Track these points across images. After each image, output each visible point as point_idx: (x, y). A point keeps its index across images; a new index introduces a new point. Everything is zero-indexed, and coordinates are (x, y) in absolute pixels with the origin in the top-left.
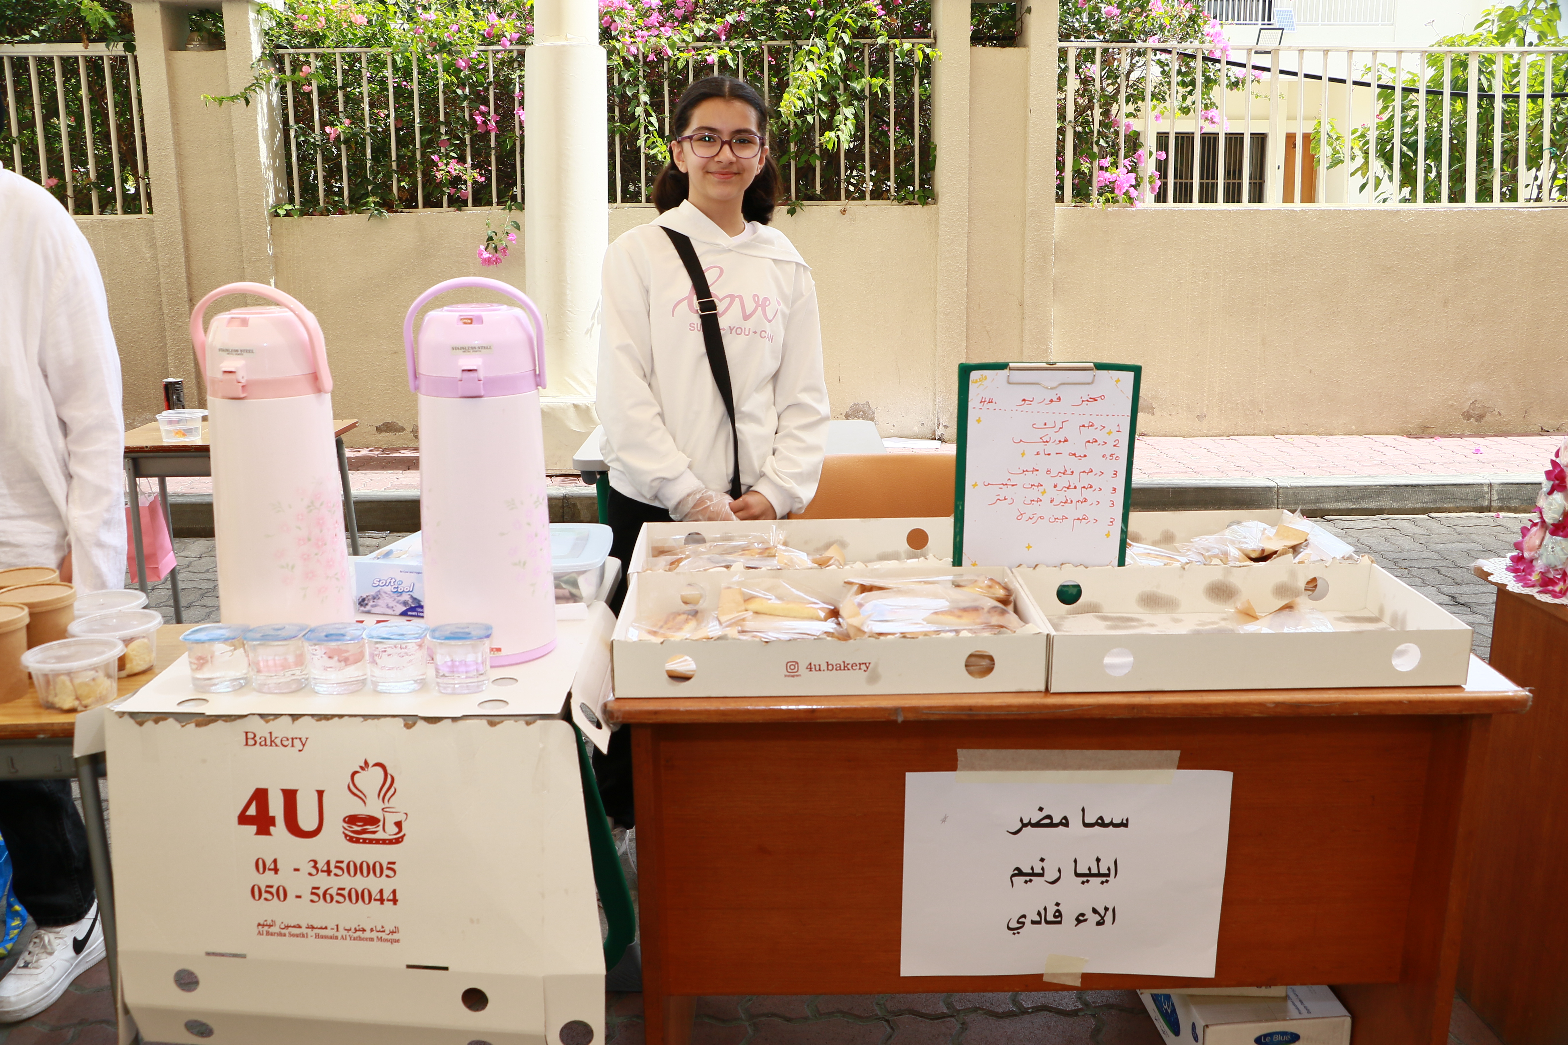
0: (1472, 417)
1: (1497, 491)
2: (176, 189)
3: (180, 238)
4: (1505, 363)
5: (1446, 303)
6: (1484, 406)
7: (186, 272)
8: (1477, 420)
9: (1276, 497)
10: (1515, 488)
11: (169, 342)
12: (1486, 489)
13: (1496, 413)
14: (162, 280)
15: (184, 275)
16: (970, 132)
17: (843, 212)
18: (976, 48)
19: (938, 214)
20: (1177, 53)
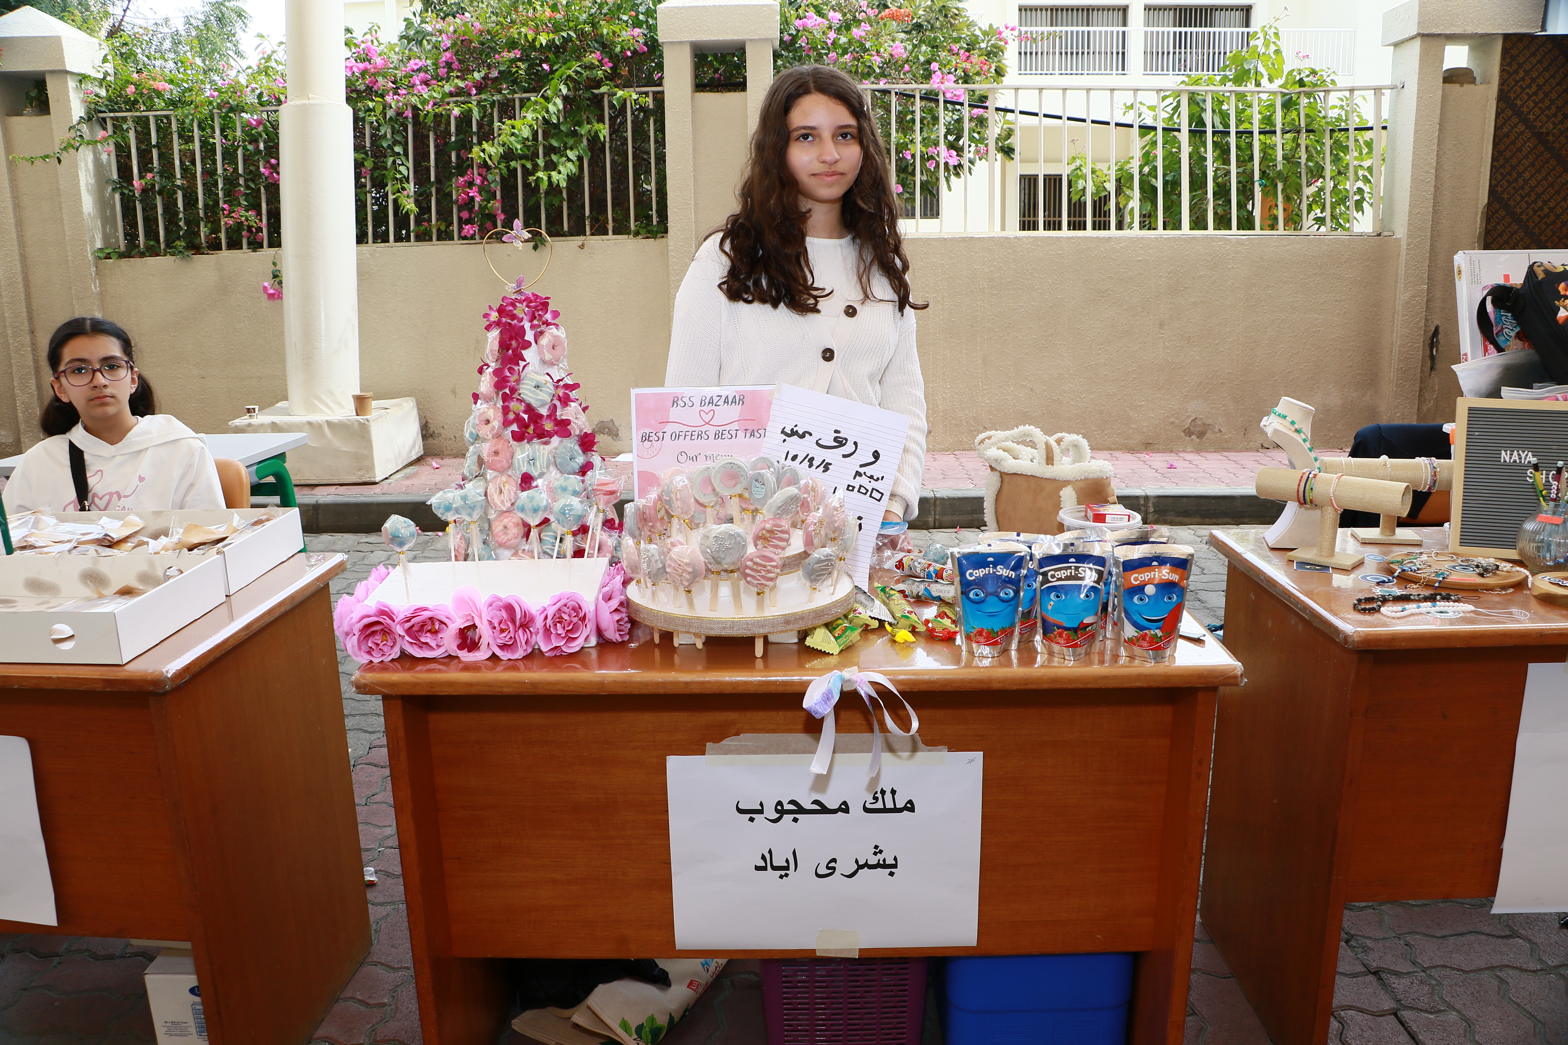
0: (1193, 434)
1: (1153, 503)
2: (14, 236)
3: (20, 278)
4: (1222, 383)
5: (1161, 325)
6: (1204, 424)
7: (27, 308)
8: (1198, 437)
9: (932, 508)
10: (1170, 500)
11: (14, 369)
12: (1142, 502)
13: (1216, 430)
14: (7, 315)
15: (25, 310)
16: (694, 170)
17: (582, 247)
18: (698, 94)
19: (667, 246)
20: (896, 93)
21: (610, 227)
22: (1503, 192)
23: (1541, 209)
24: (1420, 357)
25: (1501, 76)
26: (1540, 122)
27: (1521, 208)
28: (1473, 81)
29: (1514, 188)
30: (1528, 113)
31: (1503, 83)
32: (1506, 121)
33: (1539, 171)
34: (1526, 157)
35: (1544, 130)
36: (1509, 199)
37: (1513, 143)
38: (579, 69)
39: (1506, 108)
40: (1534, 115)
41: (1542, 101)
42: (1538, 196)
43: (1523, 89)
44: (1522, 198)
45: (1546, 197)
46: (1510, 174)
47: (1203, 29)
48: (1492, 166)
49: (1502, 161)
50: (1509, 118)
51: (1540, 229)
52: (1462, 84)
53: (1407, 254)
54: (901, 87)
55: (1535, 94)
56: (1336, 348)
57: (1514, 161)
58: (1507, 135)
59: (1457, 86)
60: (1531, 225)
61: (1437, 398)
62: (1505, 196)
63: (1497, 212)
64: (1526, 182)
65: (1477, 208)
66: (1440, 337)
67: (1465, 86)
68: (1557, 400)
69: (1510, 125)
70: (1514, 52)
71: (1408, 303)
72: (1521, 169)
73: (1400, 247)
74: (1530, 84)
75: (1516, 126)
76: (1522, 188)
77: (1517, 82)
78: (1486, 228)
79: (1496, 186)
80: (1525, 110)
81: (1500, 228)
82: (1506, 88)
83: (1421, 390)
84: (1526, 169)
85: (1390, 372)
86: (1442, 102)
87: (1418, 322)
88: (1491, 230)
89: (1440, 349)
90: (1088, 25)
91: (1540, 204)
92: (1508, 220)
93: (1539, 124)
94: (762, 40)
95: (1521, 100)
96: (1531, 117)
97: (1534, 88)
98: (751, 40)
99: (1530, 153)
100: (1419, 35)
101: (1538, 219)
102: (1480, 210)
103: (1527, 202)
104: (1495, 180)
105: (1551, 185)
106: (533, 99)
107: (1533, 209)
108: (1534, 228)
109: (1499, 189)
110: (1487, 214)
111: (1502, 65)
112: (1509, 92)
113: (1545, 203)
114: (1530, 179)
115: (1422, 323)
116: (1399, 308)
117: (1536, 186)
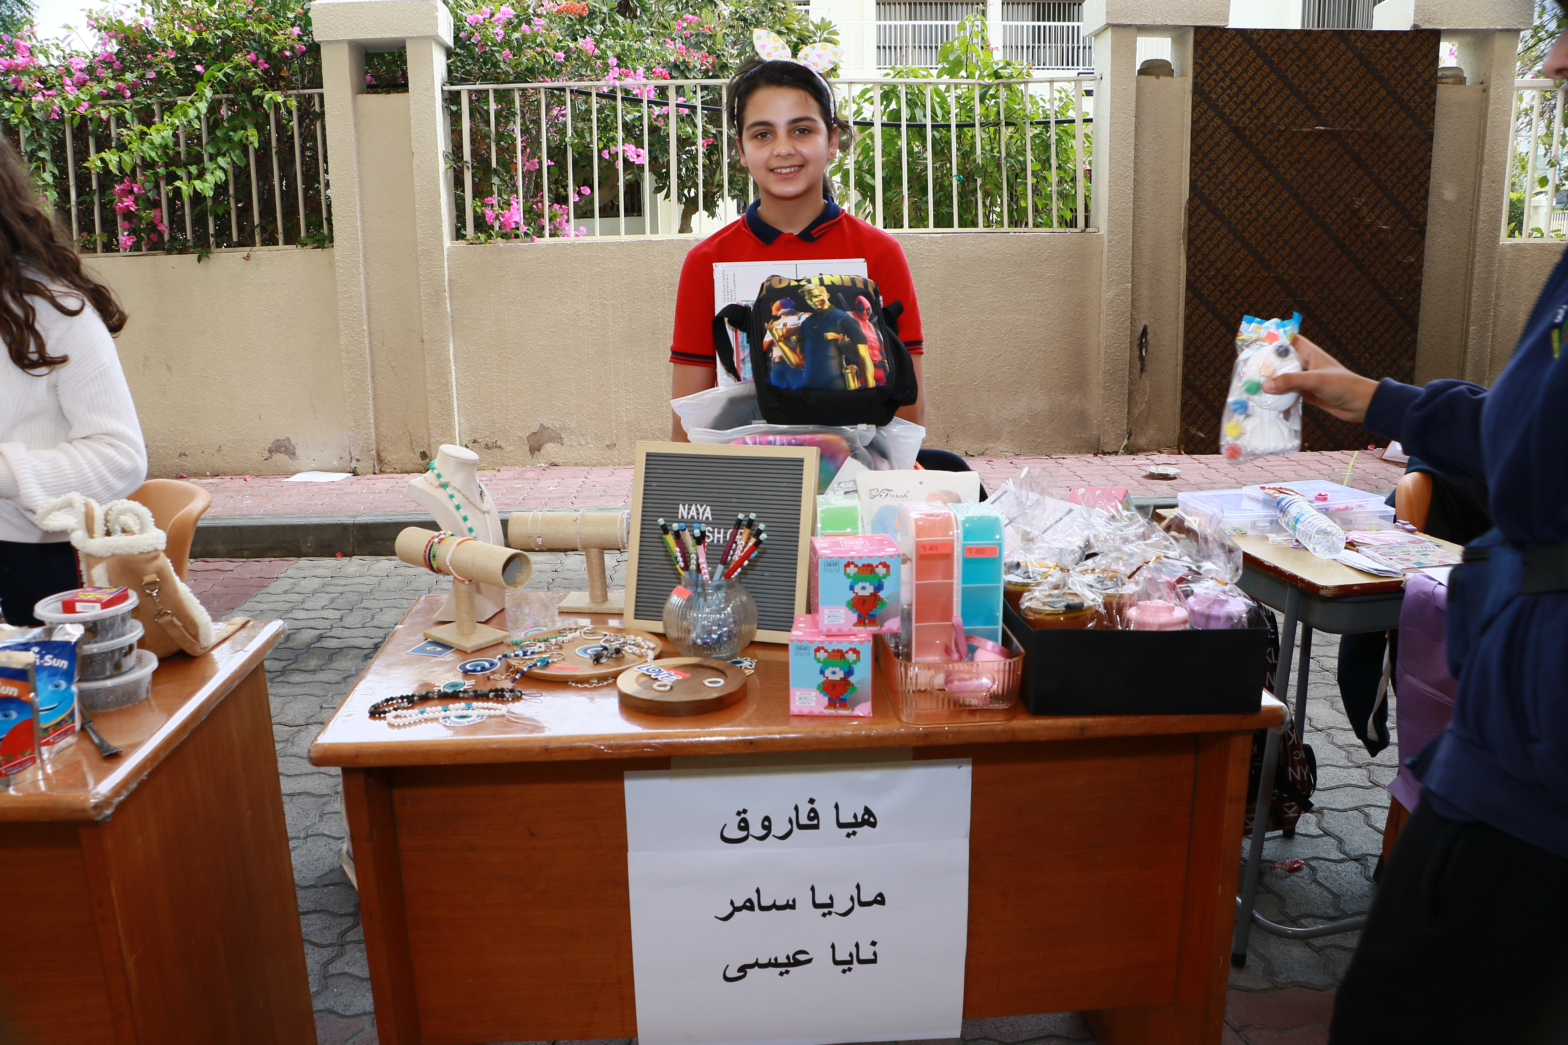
16: (359, 176)
17: (247, 258)
18: (360, 96)
19: (334, 257)
20: (572, 91)
21: (280, 237)
22: (1203, 188)
23: (1243, 205)
24: (1128, 359)
25: (1194, 69)
26: (1236, 116)
27: (1222, 204)
28: (1170, 73)
29: (1214, 183)
30: (1224, 107)
31: (1196, 76)
32: (1202, 114)
33: (1238, 166)
34: (1224, 151)
35: (1240, 125)
36: (1210, 195)
37: (1211, 137)
38: (229, 71)
39: (1201, 102)
40: (1230, 109)
41: (1237, 95)
42: (1240, 192)
43: (1217, 83)
44: (1224, 193)
45: (1247, 193)
46: (1209, 169)
47: (1061, 23)
48: (1192, 161)
49: (1200, 155)
50: (1205, 112)
51: (1242, 226)
52: (1158, 76)
53: (1109, 252)
54: (575, 84)
55: (1230, 87)
56: (1040, 350)
57: (1213, 156)
58: (1204, 129)
59: (1153, 78)
60: (1234, 221)
61: (1149, 400)
62: (1206, 191)
63: (1198, 207)
64: (1226, 177)
65: (1181, 203)
66: (1149, 337)
67: (1161, 78)
68: (745, 443)
69: (1206, 118)
70: (1205, 45)
71: (1111, 302)
72: (1220, 163)
73: (1102, 244)
74: (1224, 77)
75: (1212, 119)
76: (1223, 183)
77: (1210, 75)
78: (1189, 225)
79: (1196, 181)
80: (1221, 104)
81: (1202, 224)
82: (1200, 81)
83: (1130, 393)
84: (1225, 164)
85: (1097, 376)
86: (1138, 95)
87: (1124, 321)
88: (1193, 227)
89: (1150, 350)
90: (947, 19)
91: (1241, 200)
92: (1210, 216)
93: (1235, 119)
94: (423, 37)
95: (1216, 94)
96: (1227, 111)
97: (1228, 81)
98: (411, 38)
99: (1228, 147)
100: (1109, 26)
101: (1240, 216)
102: (1183, 206)
103: (1228, 198)
104: (1195, 175)
105: (1251, 181)
106: (179, 102)
107: (1235, 205)
108: (1237, 224)
109: (1199, 184)
110: (1189, 210)
111: (1194, 58)
112: (1203, 85)
113: (1246, 199)
114: (1230, 174)
115: (1128, 323)
116: (1104, 307)
117: (1237, 181)
